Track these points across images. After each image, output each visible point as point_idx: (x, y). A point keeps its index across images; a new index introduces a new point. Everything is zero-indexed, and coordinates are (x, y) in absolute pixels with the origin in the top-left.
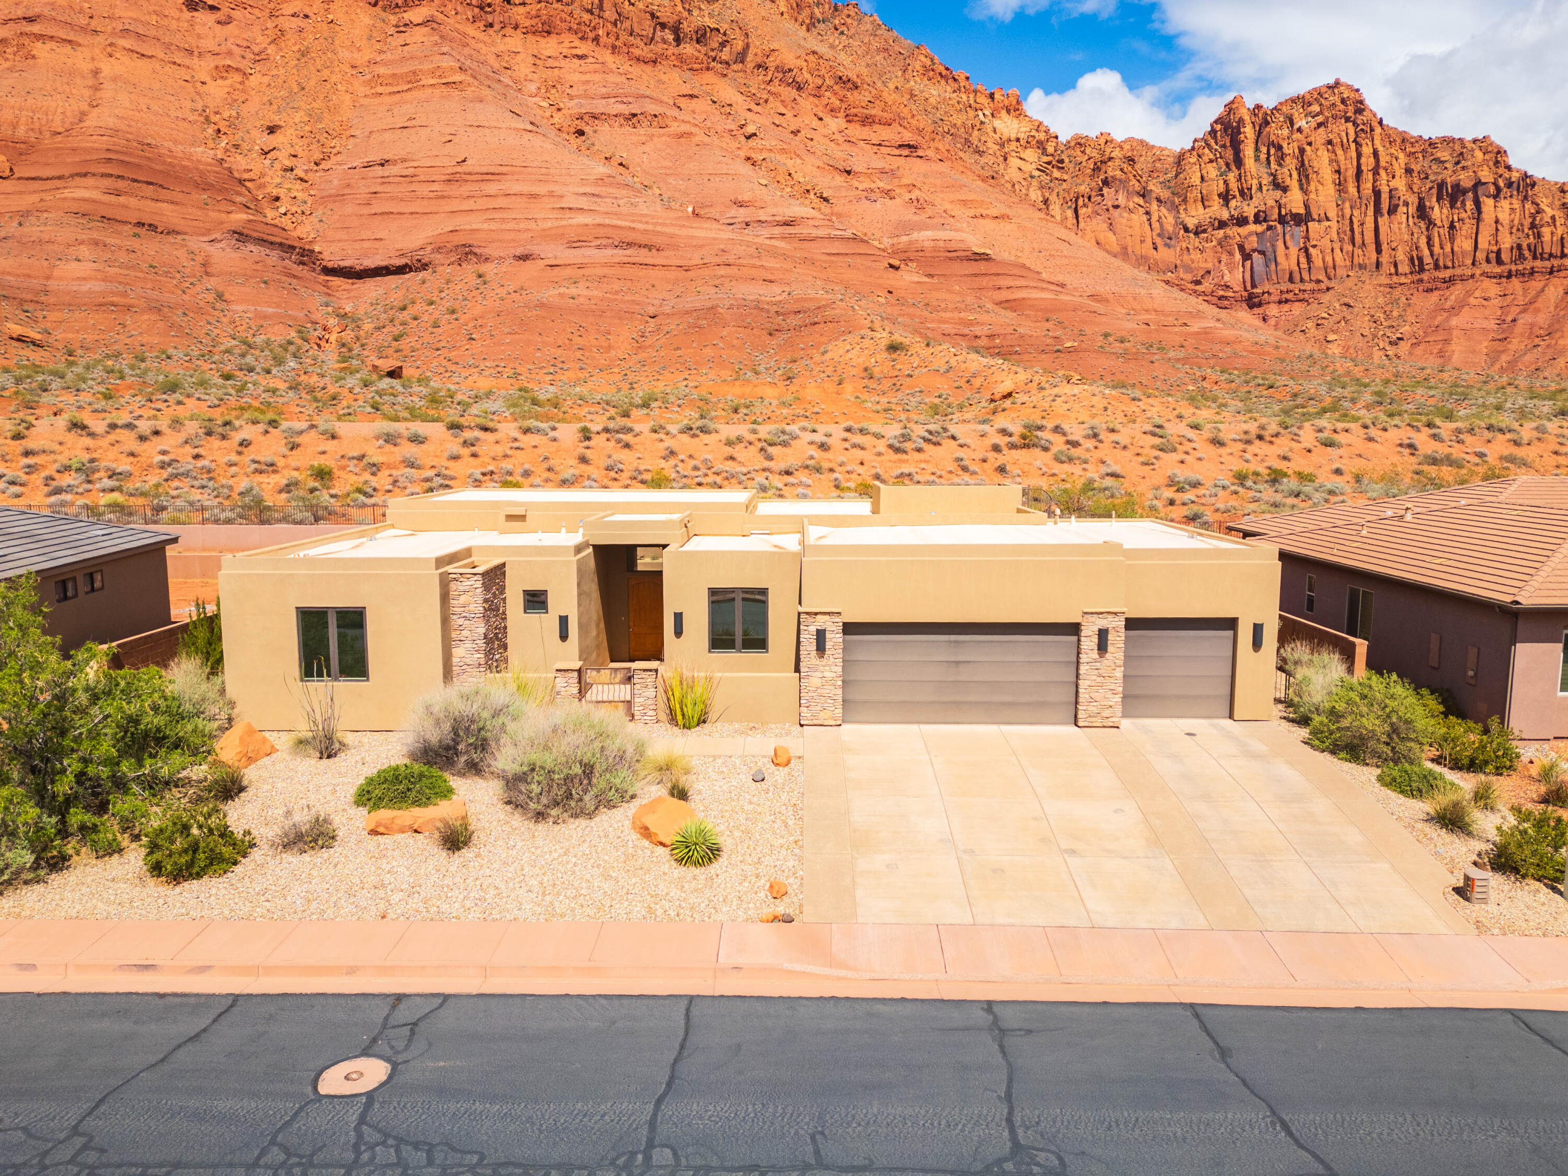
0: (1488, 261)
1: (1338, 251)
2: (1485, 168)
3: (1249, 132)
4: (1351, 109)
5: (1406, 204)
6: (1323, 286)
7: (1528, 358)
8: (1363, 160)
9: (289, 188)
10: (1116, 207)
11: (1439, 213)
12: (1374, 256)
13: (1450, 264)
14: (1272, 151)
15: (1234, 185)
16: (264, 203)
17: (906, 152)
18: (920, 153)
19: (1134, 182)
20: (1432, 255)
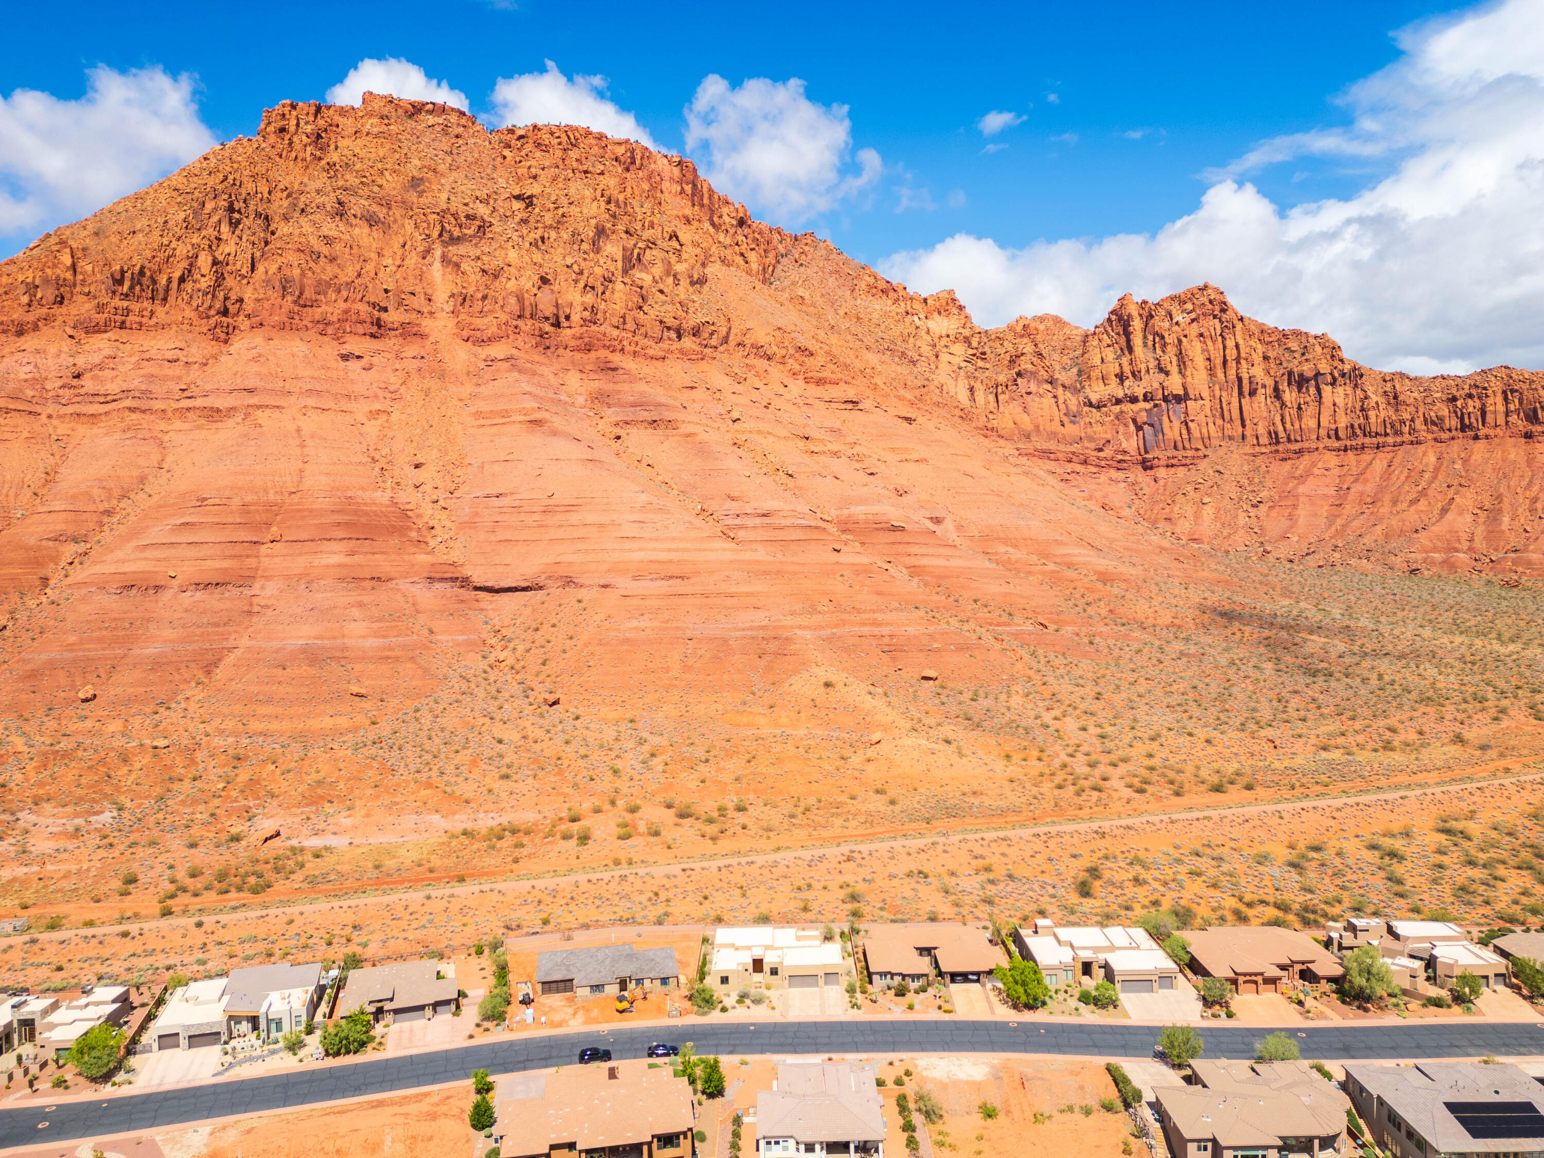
0: (1329, 437)
1: (1211, 425)
2: (1324, 361)
3: (1137, 324)
4: (1217, 308)
5: (1264, 386)
6: (1200, 453)
7: (1356, 523)
8: (1227, 352)
9: (439, 519)
10: (1029, 393)
11: (1290, 395)
12: (1240, 429)
13: (1299, 438)
14: (1157, 339)
15: (1127, 369)
16: (424, 532)
17: (850, 406)
18: (860, 406)
19: (1043, 372)
20: (1285, 430)
